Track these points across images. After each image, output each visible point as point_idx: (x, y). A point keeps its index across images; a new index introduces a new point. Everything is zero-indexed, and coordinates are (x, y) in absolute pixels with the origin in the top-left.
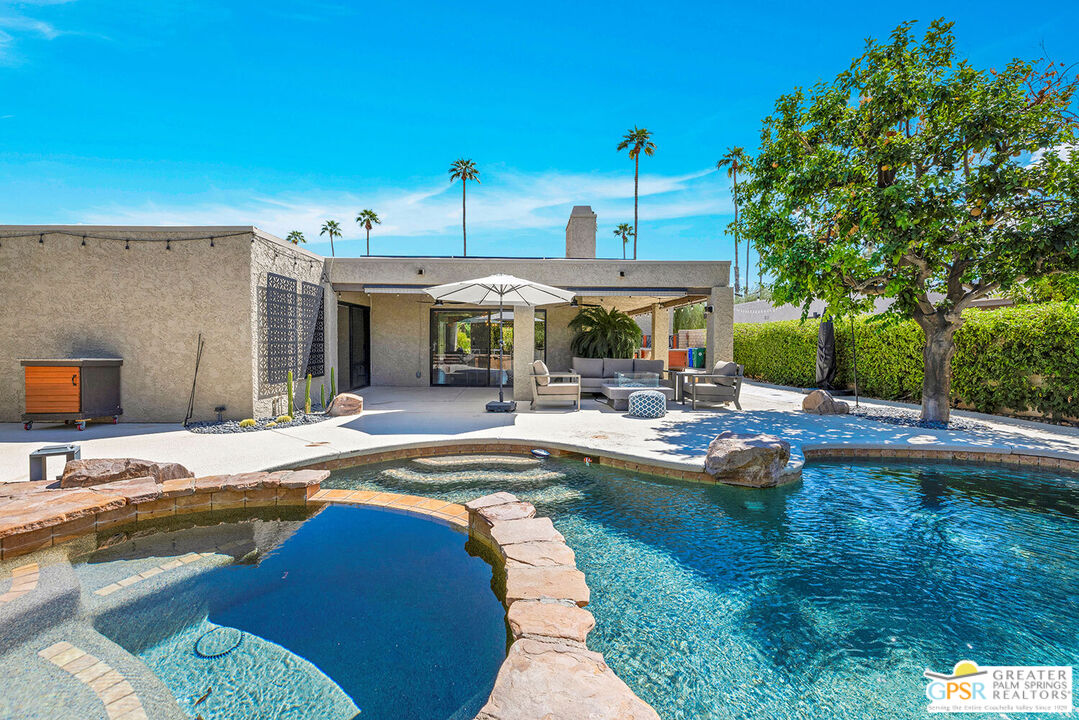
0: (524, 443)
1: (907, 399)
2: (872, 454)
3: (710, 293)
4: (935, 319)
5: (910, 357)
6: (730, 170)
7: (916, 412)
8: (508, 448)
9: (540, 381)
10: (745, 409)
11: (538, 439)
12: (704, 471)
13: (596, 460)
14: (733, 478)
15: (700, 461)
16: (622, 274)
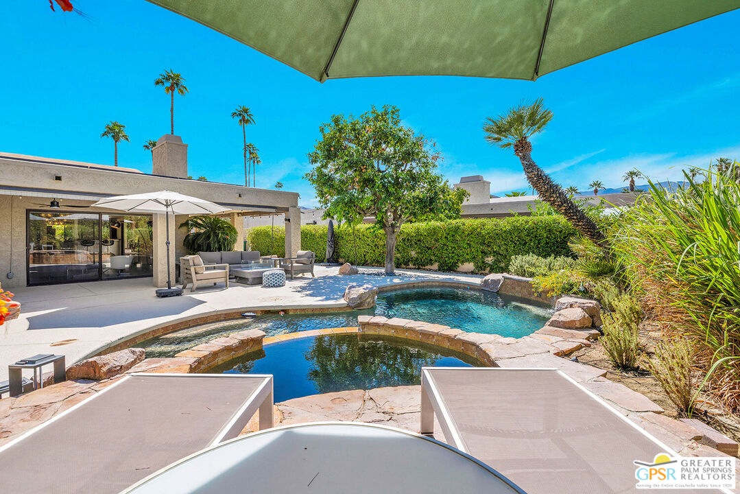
0: (234, 311)
1: (367, 265)
2: (385, 289)
3: (288, 211)
4: (391, 229)
5: (368, 245)
6: (241, 121)
7: (383, 270)
8: (222, 316)
9: (198, 270)
10: (316, 276)
11: (245, 306)
12: (348, 306)
13: (285, 311)
14: (360, 306)
15: (343, 301)
16: (240, 196)
